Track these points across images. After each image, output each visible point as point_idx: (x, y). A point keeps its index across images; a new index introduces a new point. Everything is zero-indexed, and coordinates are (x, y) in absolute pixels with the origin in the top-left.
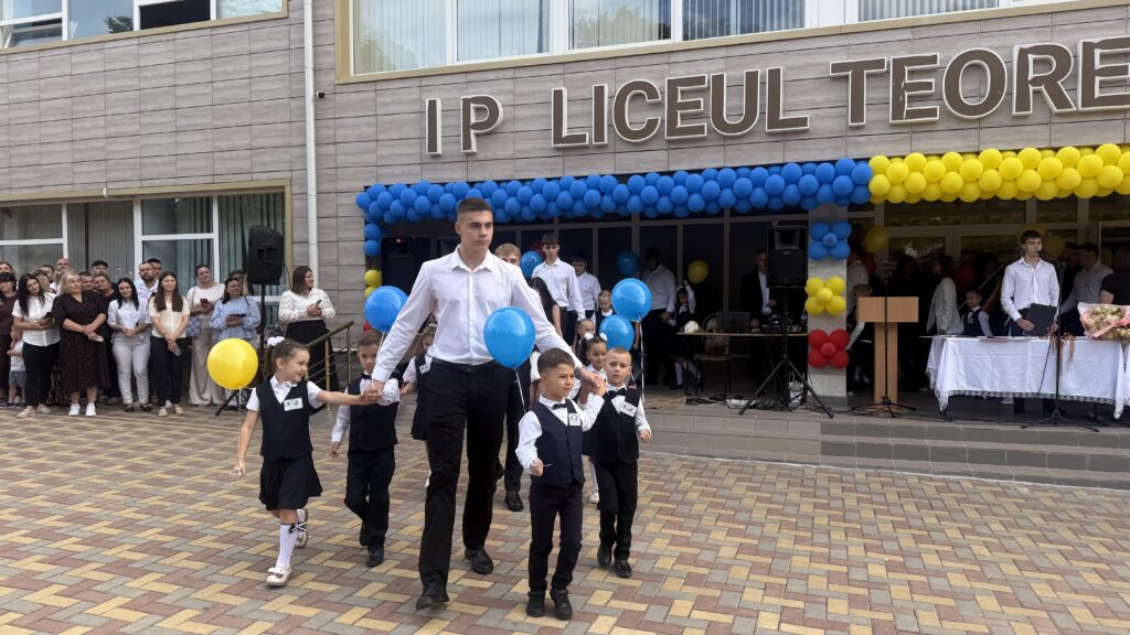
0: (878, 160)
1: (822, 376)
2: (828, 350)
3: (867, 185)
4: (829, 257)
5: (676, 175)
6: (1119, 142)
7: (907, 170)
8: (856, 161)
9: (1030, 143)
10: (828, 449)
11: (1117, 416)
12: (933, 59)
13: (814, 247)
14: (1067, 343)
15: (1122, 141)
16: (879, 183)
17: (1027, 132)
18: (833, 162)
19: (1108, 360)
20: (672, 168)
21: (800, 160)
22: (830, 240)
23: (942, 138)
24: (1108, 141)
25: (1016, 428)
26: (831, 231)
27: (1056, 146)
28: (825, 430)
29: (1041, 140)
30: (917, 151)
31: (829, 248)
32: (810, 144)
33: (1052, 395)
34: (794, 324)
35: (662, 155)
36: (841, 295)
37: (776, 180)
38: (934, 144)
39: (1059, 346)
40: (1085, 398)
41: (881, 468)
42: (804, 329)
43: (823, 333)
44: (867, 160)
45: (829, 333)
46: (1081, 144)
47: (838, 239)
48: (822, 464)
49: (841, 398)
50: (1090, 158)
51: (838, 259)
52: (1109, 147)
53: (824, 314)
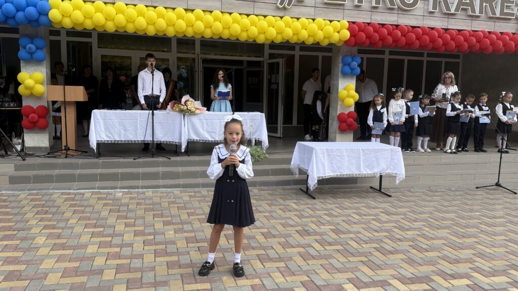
0: (55, 0)
1: (34, 134)
2: (33, 118)
3: (47, 15)
4: (33, 60)
6: (185, 8)
7: (72, 9)
10: (13, 180)
11: (183, 151)
13: (22, 53)
15: (186, 8)
16: (54, 14)
19: (178, 120)
22: (30, 48)
24: (180, 6)
25: (131, 160)
26: (32, 43)
27: (155, 5)
28: (17, 168)
31: (31, 54)
33: (151, 141)
34: (12, 102)
36: (42, 84)
40: (167, 141)
41: (41, 189)
42: (20, 105)
43: (32, 108)
45: (35, 108)
46: (167, 6)
47: (37, 48)
48: (4, 190)
49: (45, 148)
50: (171, 14)
51: (39, 62)
52: (180, 10)
53: (32, 96)
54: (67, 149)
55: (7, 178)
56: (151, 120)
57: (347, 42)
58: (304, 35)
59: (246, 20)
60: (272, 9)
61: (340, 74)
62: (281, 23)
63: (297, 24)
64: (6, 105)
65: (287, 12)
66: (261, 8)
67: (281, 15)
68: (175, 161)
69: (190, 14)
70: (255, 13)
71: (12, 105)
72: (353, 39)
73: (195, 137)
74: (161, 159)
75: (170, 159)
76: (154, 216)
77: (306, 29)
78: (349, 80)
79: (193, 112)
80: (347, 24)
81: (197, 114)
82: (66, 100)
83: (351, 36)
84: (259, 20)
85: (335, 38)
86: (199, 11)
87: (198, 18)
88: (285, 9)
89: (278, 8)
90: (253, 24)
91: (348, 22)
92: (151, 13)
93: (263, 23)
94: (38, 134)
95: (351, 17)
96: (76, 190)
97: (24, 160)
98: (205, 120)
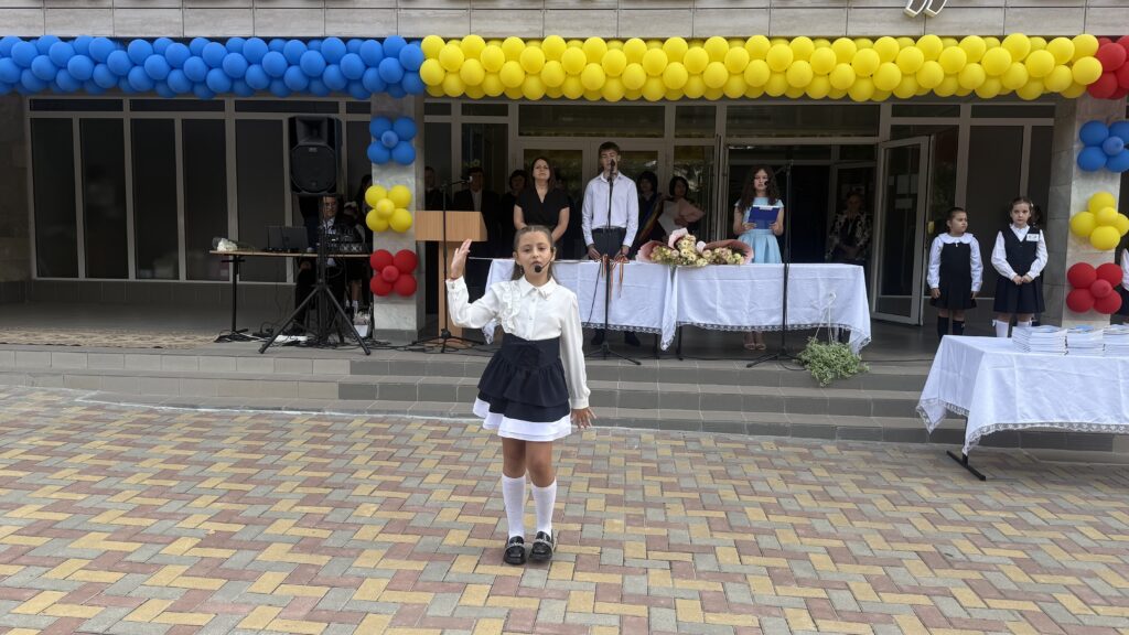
0: (432, 41)
1: (391, 305)
2: (389, 274)
3: (417, 71)
4: (394, 161)
5: (192, 43)
6: (687, 36)
7: (462, 57)
8: (409, 40)
9: (596, 30)
10: (347, 392)
11: (665, 347)
13: (374, 150)
14: (617, 266)
15: (689, 35)
16: (430, 70)
17: (594, 18)
18: (381, 40)
19: (657, 286)
20: (188, 34)
21: (344, 35)
22: (388, 139)
23: (504, 19)
24: (675, 33)
26: (392, 129)
27: (624, 36)
28: (355, 368)
29: (608, 29)
30: (475, 33)
31: (390, 150)
32: (356, 15)
34: (355, 243)
35: (176, 15)
36: (407, 208)
37: (312, 57)
38: (495, 26)
39: (609, 269)
40: (634, 327)
41: (392, 412)
43: (388, 254)
44: (421, 40)
45: (394, 253)
46: (648, 36)
47: (401, 139)
48: (329, 410)
49: (410, 332)
50: (656, 53)
51: (404, 164)
52: (676, 42)
53: (389, 230)
54: (447, 336)
55: (336, 386)
56: (603, 281)
57: (1094, 89)
58: (975, 76)
59: (825, 52)
60: (892, 21)
61: (1075, 168)
62: (914, 52)
63: (957, 52)
64: (346, 248)
65: (931, 25)
66: (866, 21)
67: (915, 33)
68: (646, 370)
69: (697, 50)
70: (851, 33)
72: (1111, 79)
73: (695, 318)
74: (620, 364)
75: (639, 364)
76: (591, 483)
77: (979, 63)
78: (1101, 183)
79: (691, 263)
80: (1095, 44)
81: (701, 267)
82: (448, 239)
83: (1104, 72)
84: (858, 49)
85: (1061, 78)
86: (717, 41)
87: (716, 56)
88: (924, 17)
89: (908, 17)
90: (844, 58)
91: (1097, 37)
92: (616, 53)
93: (868, 54)
94: (399, 306)
95: (1104, 25)
96: (454, 416)
97: (368, 354)
98: (717, 281)
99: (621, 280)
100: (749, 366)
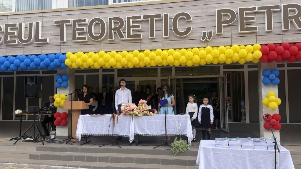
0: (69, 54)
1: (61, 129)
3: (64, 62)
4: (62, 87)
5: (8, 57)
7: (76, 58)
8: (64, 54)
9: (114, 49)
11: (131, 142)
12: (84, 21)
13: (56, 84)
14: (116, 116)
15: (140, 50)
16: (67, 62)
17: (113, 46)
18: (55, 54)
19: (128, 122)
20: (7, 55)
21: (46, 53)
22: (59, 81)
23: (89, 47)
24: (136, 49)
26: (61, 78)
29: (117, 48)
30: (81, 51)
31: (60, 84)
32: (49, 48)
33: (111, 134)
35: (4, 50)
36: (65, 100)
37: (37, 59)
38: (86, 49)
43: (60, 113)
44: (66, 53)
46: (128, 50)
47: (63, 81)
48: (22, 163)
49: (66, 137)
50: (130, 55)
51: (65, 87)
52: (136, 51)
55: (28, 155)
56: (112, 121)
57: (261, 59)
58: (222, 58)
59: (177, 53)
60: (197, 43)
61: (262, 84)
62: (203, 52)
63: (216, 51)
64: (48, 112)
65: (209, 44)
66: (189, 43)
67: (204, 46)
68: (123, 149)
69: (141, 53)
70: (186, 47)
71: (50, 112)
72: (265, 57)
73: (139, 132)
74: (116, 147)
75: (121, 147)
77: (224, 54)
78: (271, 88)
79: (137, 115)
80: (260, 47)
81: (140, 116)
82: (73, 109)
83: (263, 55)
85: (250, 57)
86: (147, 51)
87: (147, 55)
88: (206, 41)
89: (202, 42)
90: (183, 54)
91: (261, 45)
92: (119, 55)
93: (190, 53)
94: (63, 129)
95: (262, 41)
97: (43, 144)
98: (146, 121)
99: (117, 121)
100: (154, 148)
